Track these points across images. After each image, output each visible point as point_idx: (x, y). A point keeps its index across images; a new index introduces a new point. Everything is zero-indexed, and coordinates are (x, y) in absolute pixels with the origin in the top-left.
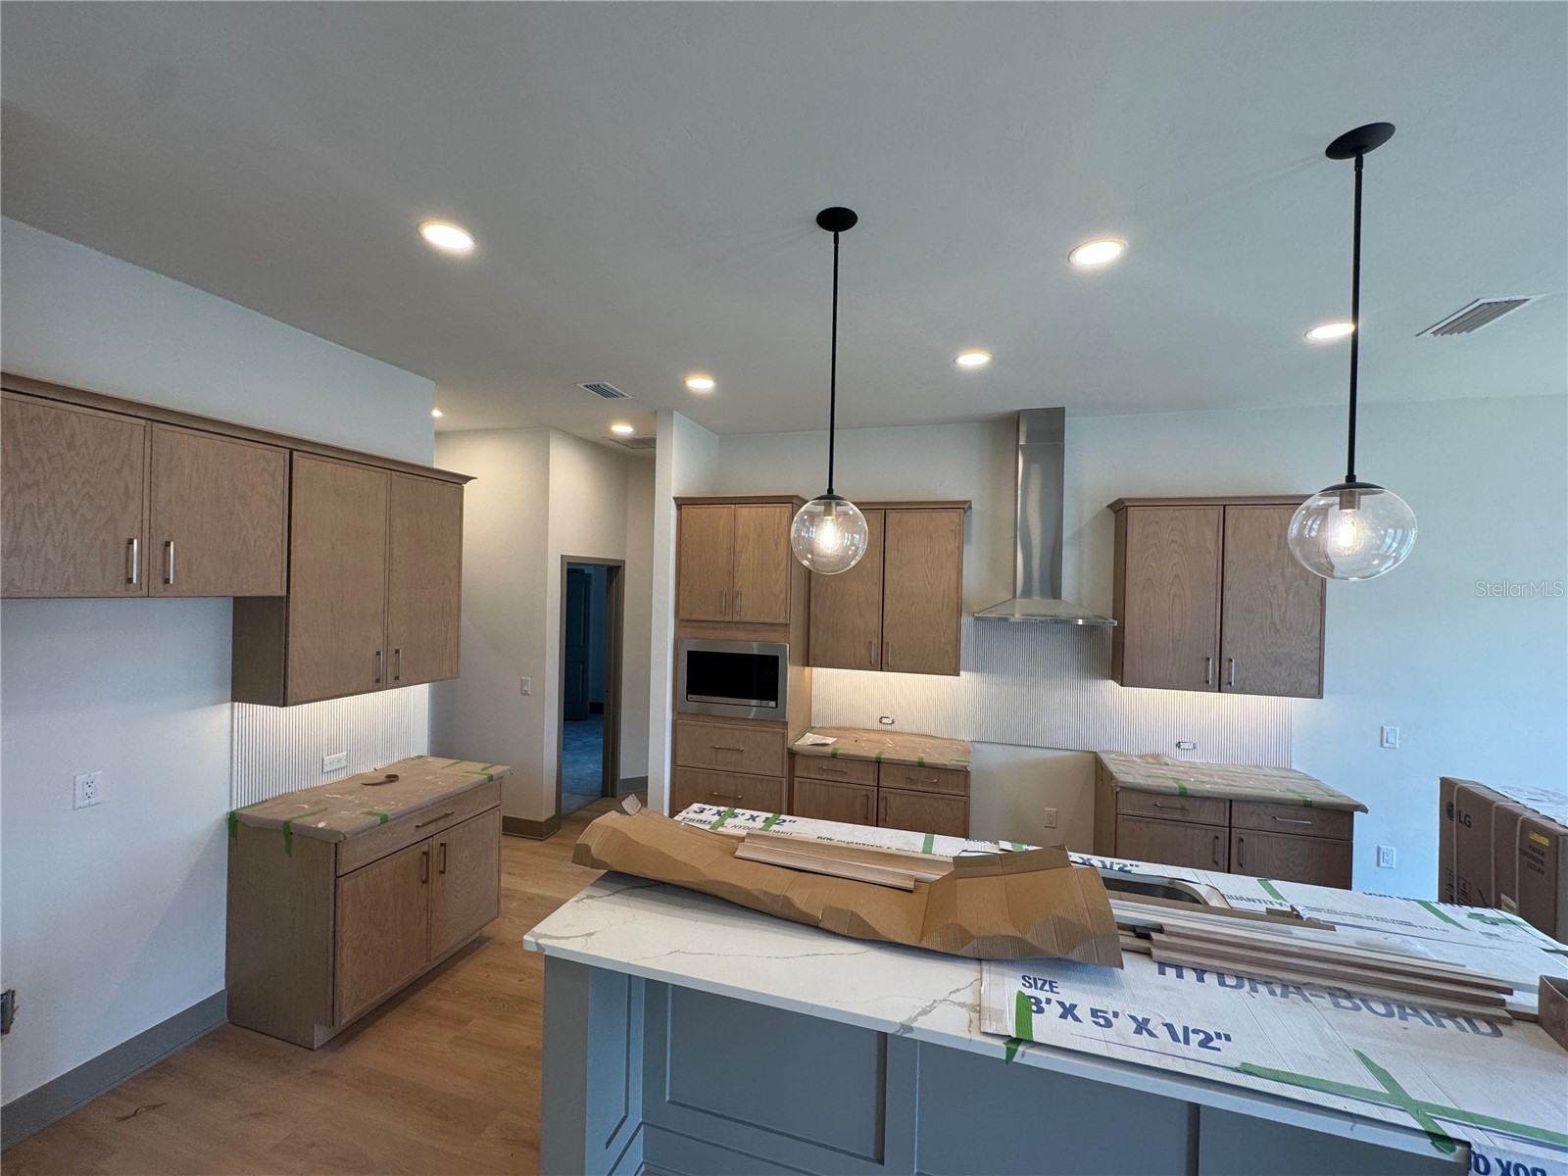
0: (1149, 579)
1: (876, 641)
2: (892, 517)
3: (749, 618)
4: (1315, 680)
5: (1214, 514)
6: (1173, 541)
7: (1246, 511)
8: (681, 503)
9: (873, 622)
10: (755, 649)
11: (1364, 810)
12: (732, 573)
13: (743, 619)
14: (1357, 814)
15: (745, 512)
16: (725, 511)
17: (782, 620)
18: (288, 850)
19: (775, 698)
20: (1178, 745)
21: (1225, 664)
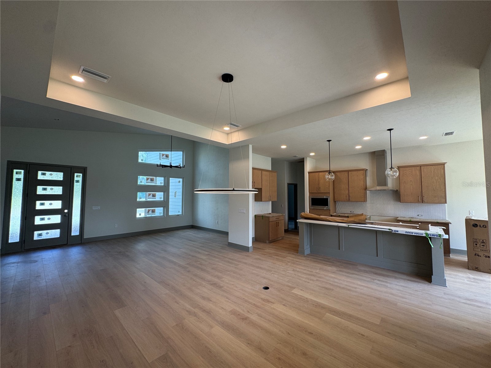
0: (405, 182)
1: (348, 196)
2: (350, 173)
3: (322, 192)
4: (444, 200)
5: (418, 168)
6: (410, 174)
7: (426, 167)
8: (309, 173)
9: (347, 192)
10: (325, 197)
11: (451, 223)
12: (319, 184)
13: (321, 192)
14: (449, 224)
15: (321, 173)
16: (317, 173)
17: (328, 192)
18: (263, 219)
19: (328, 205)
20: (418, 215)
21: (423, 198)
